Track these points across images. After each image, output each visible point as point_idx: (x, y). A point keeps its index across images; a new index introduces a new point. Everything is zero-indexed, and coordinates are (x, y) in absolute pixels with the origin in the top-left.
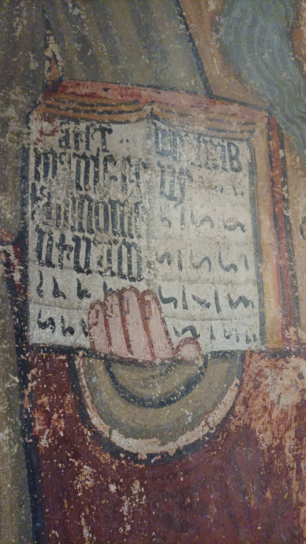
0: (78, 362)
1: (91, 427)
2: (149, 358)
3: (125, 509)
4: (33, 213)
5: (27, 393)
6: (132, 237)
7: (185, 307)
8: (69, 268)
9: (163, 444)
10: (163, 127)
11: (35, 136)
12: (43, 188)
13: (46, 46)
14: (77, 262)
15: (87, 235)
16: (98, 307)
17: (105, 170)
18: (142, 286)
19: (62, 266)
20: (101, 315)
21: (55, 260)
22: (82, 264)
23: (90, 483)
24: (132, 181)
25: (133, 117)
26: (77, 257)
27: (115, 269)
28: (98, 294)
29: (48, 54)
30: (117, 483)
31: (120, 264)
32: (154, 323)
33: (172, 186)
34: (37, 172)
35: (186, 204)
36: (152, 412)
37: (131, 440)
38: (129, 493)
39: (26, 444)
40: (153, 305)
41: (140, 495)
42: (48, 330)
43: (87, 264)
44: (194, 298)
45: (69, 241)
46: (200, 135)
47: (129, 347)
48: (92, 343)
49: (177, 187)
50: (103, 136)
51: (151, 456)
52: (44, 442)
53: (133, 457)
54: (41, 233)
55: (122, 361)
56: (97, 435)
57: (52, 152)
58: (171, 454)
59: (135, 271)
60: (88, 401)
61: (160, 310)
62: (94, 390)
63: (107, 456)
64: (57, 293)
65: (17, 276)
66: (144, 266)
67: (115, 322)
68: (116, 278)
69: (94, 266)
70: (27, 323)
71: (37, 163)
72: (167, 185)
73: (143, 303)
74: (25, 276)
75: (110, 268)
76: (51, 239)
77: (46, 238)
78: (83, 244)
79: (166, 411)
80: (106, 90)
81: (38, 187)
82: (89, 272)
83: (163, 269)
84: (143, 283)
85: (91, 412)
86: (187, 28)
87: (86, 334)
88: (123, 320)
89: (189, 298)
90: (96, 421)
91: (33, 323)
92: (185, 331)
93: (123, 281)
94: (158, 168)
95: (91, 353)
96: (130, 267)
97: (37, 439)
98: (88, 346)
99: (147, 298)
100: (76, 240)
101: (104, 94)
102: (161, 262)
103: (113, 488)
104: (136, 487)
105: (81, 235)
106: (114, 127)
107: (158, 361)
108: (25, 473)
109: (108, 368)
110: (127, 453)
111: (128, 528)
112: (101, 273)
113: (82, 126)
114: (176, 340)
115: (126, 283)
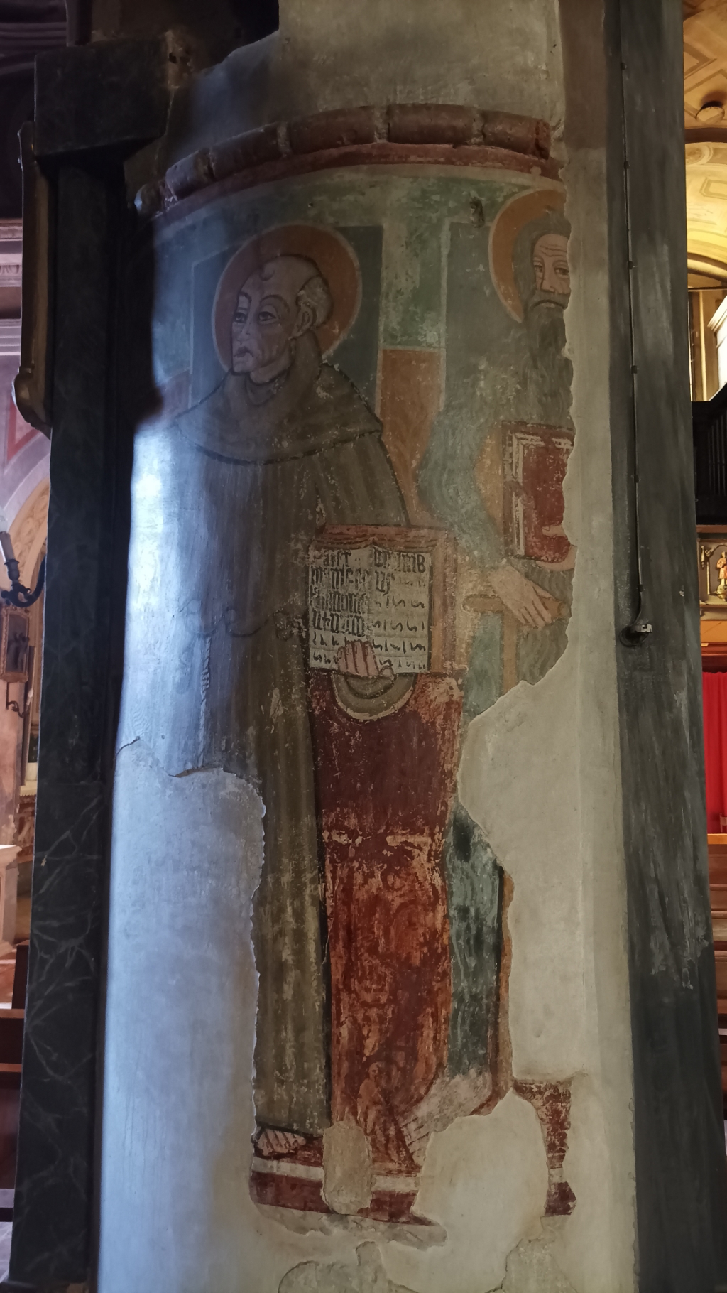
2: (366, 675)
3: (352, 743)
4: (311, 602)
6: (360, 613)
7: (386, 650)
8: (328, 630)
10: (380, 549)
11: (311, 559)
12: (316, 588)
13: (317, 505)
14: (332, 627)
15: (337, 613)
17: (347, 577)
19: (325, 629)
20: (343, 654)
21: (322, 626)
22: (335, 628)
23: (337, 731)
24: (361, 583)
25: (363, 545)
26: (332, 624)
27: (351, 630)
29: (318, 510)
30: (349, 731)
31: (353, 628)
32: (369, 658)
33: (382, 584)
34: (312, 579)
35: (390, 594)
38: (354, 736)
40: (369, 649)
41: (359, 737)
42: (319, 661)
43: (337, 628)
44: (391, 645)
45: (329, 616)
46: (400, 552)
47: (356, 669)
48: (339, 667)
49: (385, 584)
50: (346, 557)
52: (317, 712)
53: (357, 721)
54: (315, 612)
55: (353, 676)
57: (320, 568)
59: (361, 631)
61: (373, 651)
62: (339, 690)
63: (345, 719)
64: (322, 642)
65: (304, 634)
66: (365, 629)
67: (350, 657)
68: (351, 635)
69: (340, 629)
71: (313, 575)
72: (380, 583)
73: (364, 648)
74: (308, 635)
75: (348, 630)
76: (320, 615)
77: (318, 614)
78: (335, 618)
80: (348, 529)
81: (313, 588)
82: (338, 632)
83: (375, 630)
84: (365, 637)
88: (354, 656)
89: (388, 645)
94: (375, 574)
96: (358, 629)
99: (367, 645)
100: (332, 615)
101: (347, 532)
102: (375, 626)
103: (347, 733)
104: (358, 734)
105: (334, 613)
106: (352, 551)
111: (353, 751)
112: (344, 633)
113: (336, 552)
114: (380, 667)
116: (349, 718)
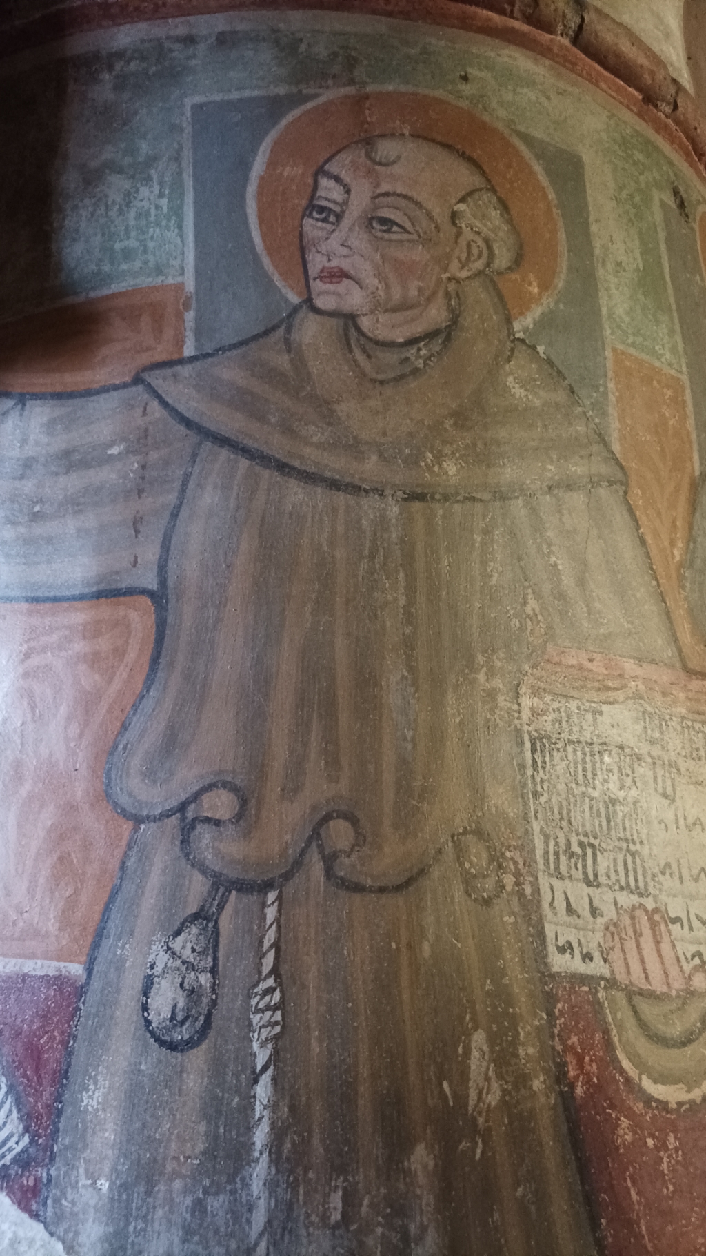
0: (601, 994)
1: (622, 1071)
2: (665, 989)
3: (665, 1166)
4: (536, 812)
5: (556, 1031)
6: (634, 843)
7: (691, 928)
8: (578, 880)
9: (689, 1091)
10: (649, 709)
11: (526, 715)
12: (542, 781)
14: (585, 873)
15: (592, 841)
16: (612, 928)
17: (602, 762)
18: (650, 904)
19: (570, 877)
20: (617, 938)
21: (563, 869)
22: (591, 877)
23: (629, 1138)
24: (628, 775)
25: (620, 695)
26: (585, 866)
27: (623, 883)
28: (609, 913)
30: (653, 1136)
31: (627, 874)
32: (665, 947)
33: (664, 781)
34: (534, 761)
35: (678, 802)
36: (675, 1052)
37: (660, 1087)
38: (667, 1150)
39: (561, 1093)
40: (663, 927)
41: (677, 1150)
42: (567, 956)
43: (596, 876)
44: (698, 917)
45: (576, 848)
46: (683, 718)
47: (647, 977)
48: (612, 972)
49: (669, 782)
50: (595, 720)
51: (680, 1104)
52: (579, 1091)
53: (663, 1106)
54: (547, 837)
55: (641, 993)
56: (628, 1080)
57: (549, 738)
58: (699, 1100)
59: (641, 884)
60: (616, 1039)
61: (669, 931)
62: (620, 1027)
63: (641, 1105)
64: (570, 910)
65: (528, 890)
66: (649, 879)
68: (625, 892)
69: (603, 879)
70: (545, 947)
71: (533, 750)
72: (660, 780)
73: (654, 925)
74: (537, 891)
75: (618, 881)
76: (557, 844)
77: (552, 843)
78: (589, 851)
79: (688, 1050)
80: (591, 660)
81: (538, 779)
82: (598, 886)
83: (668, 882)
84: (650, 899)
85: (621, 1055)
86: (659, 585)
87: (605, 960)
89: (693, 918)
90: (626, 1064)
91: (552, 949)
92: (693, 957)
93: (632, 897)
94: (649, 760)
95: (612, 983)
96: (636, 881)
97: (572, 1087)
98: (608, 975)
99: (657, 917)
100: (581, 844)
101: (589, 665)
102: (663, 873)
103: (650, 1142)
104: (672, 1142)
105: (585, 840)
106: (605, 708)
107: (674, 993)
108: (564, 1129)
109: (630, 1000)
110: (657, 1101)
111: (671, 1188)
112: (610, 887)
113: (573, 705)
114: (687, 968)
115: (635, 899)
116: (648, 1100)
